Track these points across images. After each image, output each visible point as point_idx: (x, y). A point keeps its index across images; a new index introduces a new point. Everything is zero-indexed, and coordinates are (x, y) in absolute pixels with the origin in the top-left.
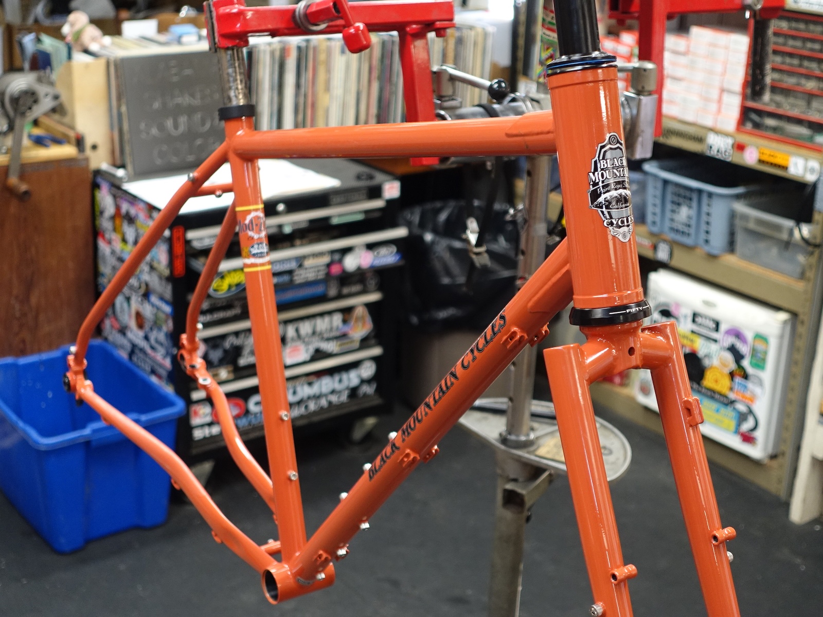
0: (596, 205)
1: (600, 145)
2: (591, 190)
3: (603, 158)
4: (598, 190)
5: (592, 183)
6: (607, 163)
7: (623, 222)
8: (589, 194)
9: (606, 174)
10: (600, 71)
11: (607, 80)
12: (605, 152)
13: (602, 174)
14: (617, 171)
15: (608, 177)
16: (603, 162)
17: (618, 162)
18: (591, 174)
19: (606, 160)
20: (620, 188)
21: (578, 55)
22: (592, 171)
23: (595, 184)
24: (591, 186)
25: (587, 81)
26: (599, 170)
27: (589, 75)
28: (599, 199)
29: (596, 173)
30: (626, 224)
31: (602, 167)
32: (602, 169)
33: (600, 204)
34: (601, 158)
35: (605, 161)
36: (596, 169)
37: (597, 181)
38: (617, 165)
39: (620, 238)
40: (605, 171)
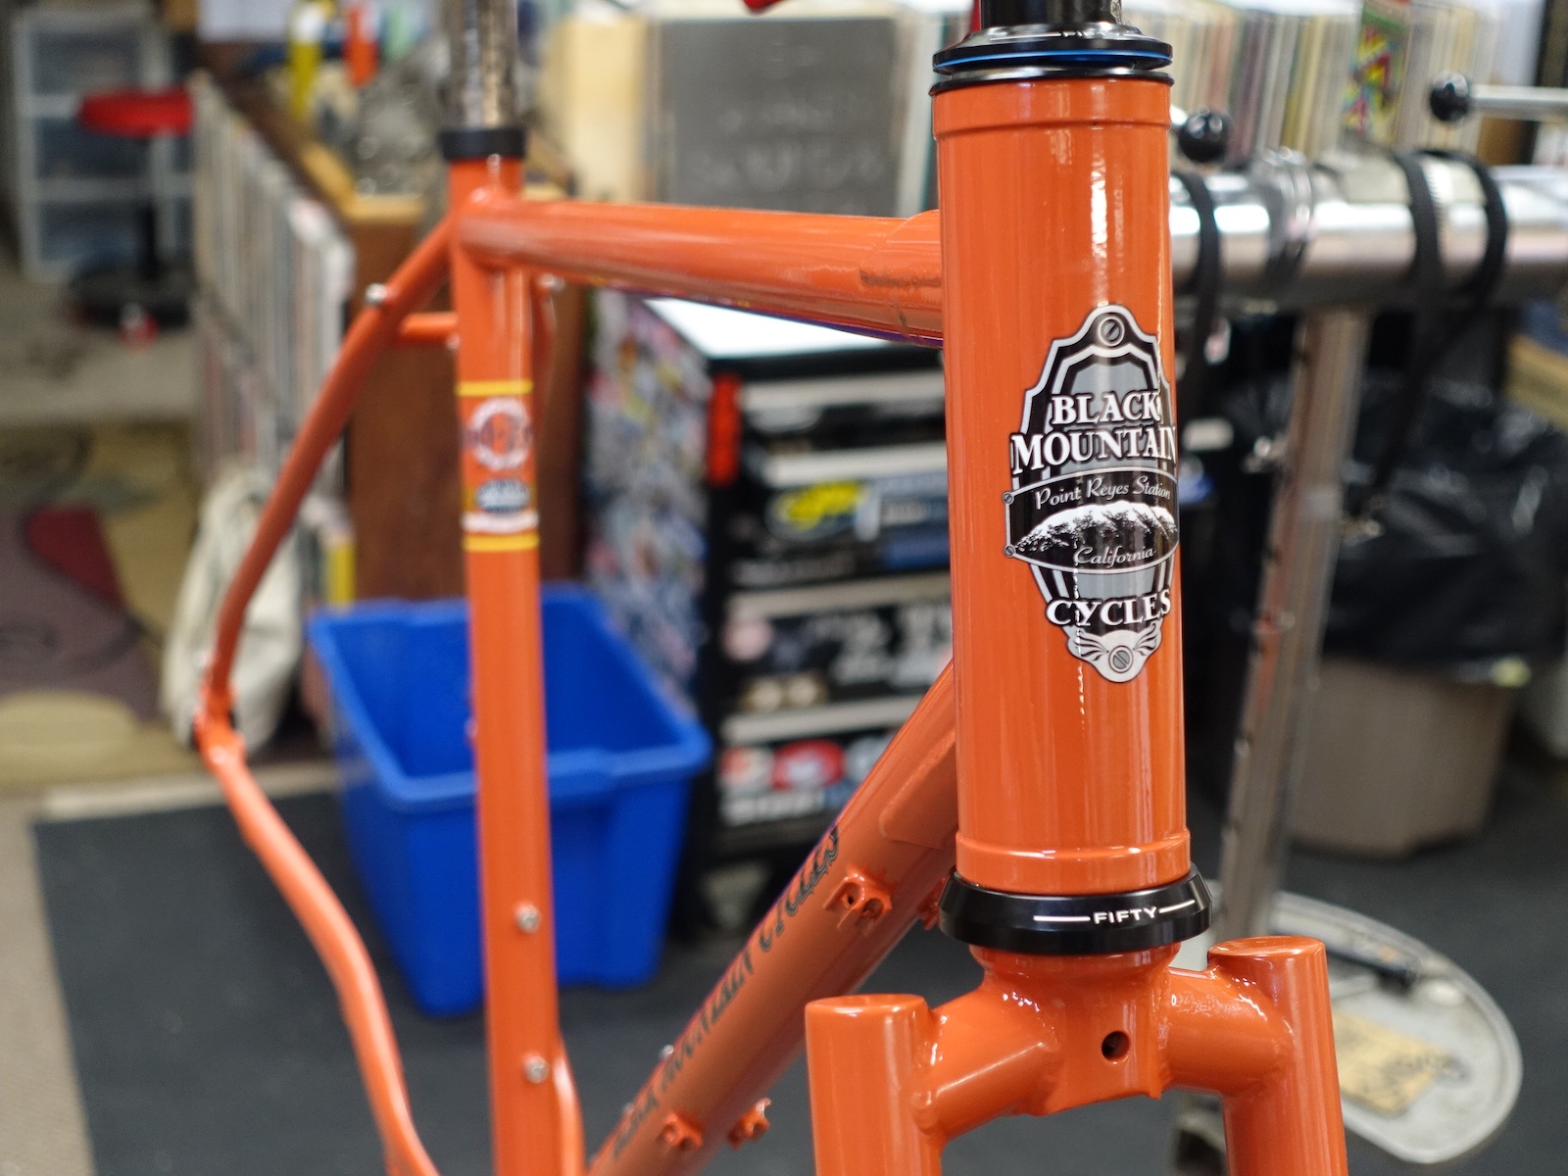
0: (1027, 547)
1: (1057, 344)
2: (1014, 494)
3: (1066, 390)
4: (1038, 495)
5: (1018, 471)
6: (1076, 407)
7: (1117, 613)
8: (1007, 506)
9: (1071, 446)
10: (1097, 89)
11: (1123, 123)
12: (1073, 370)
13: (1057, 444)
14: (1115, 436)
15: (1077, 456)
16: (1064, 403)
17: (1120, 407)
18: (1019, 441)
19: (1074, 397)
20: (1117, 498)
21: (1036, 27)
22: (1024, 429)
23: (1029, 475)
24: (1016, 481)
25: (1049, 117)
26: (1048, 428)
27: (1061, 99)
28: (1038, 528)
29: (1036, 439)
30: (1129, 619)
31: (1059, 420)
32: (1058, 428)
33: (1038, 546)
34: (1057, 388)
35: (1070, 402)
36: (1036, 425)
37: (1038, 464)
38: (1117, 417)
39: (1103, 666)
40: (1067, 435)
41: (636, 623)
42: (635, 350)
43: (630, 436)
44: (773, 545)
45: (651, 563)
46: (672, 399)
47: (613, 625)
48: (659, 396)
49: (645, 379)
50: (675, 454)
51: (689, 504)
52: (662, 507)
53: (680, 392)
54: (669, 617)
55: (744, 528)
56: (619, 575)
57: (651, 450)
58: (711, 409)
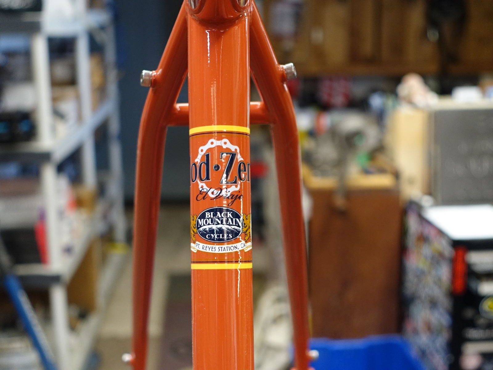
41: (423, 353)
42: (423, 239)
43: (421, 275)
44: (481, 321)
45: (429, 328)
46: (437, 258)
47: (414, 353)
48: (433, 258)
49: (426, 250)
50: (438, 281)
51: (445, 302)
52: (433, 304)
53: (441, 255)
54: (437, 351)
55: (469, 313)
56: (416, 332)
57: (430, 280)
58: (454, 262)
